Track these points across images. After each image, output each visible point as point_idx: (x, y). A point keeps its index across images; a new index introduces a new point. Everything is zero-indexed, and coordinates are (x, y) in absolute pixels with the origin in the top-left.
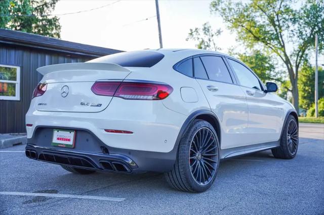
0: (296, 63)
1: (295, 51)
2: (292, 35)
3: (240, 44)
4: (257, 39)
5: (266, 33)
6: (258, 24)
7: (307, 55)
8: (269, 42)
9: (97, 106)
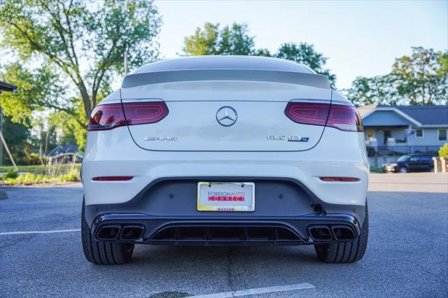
0: (94, 87)
1: (92, 70)
2: (86, 47)
3: (8, 53)
4: (35, 46)
5: (49, 39)
6: (36, 24)
7: (108, 77)
8: (53, 54)
9: (302, 140)
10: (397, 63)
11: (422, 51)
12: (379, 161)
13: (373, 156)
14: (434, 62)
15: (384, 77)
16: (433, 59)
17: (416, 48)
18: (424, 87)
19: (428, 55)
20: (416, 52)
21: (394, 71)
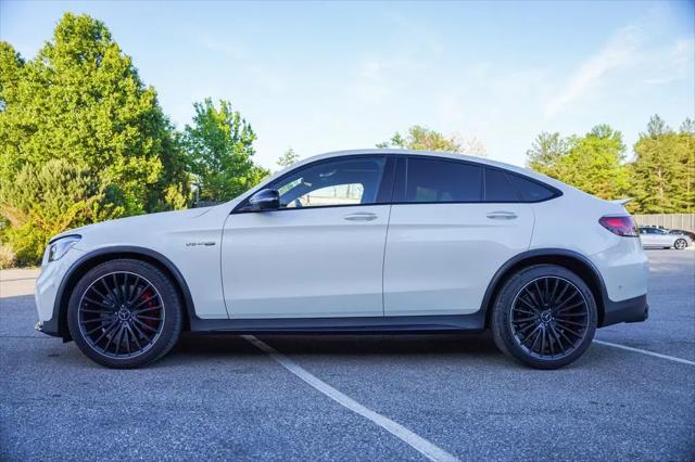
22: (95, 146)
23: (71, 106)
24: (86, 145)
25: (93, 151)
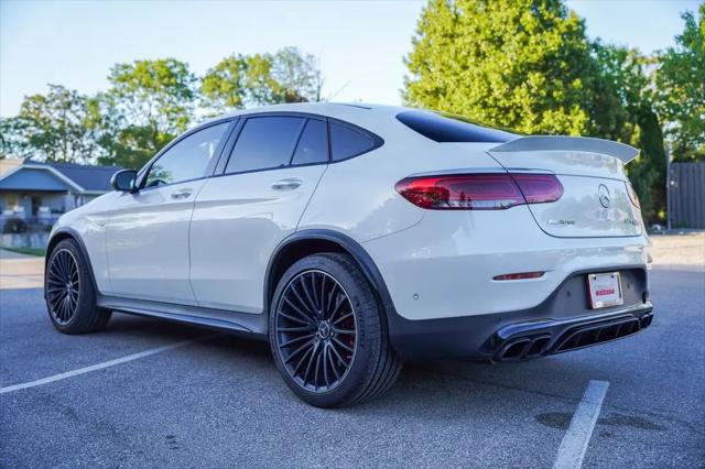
10: (28, 103)
11: (63, 92)
12: (32, 240)
13: (25, 232)
14: (78, 107)
15: (10, 120)
16: (76, 103)
17: (54, 87)
18: (65, 141)
19: (71, 98)
20: (55, 91)
21: (23, 113)
22: (496, 106)
23: (472, 60)
24: (485, 105)
25: (494, 112)
